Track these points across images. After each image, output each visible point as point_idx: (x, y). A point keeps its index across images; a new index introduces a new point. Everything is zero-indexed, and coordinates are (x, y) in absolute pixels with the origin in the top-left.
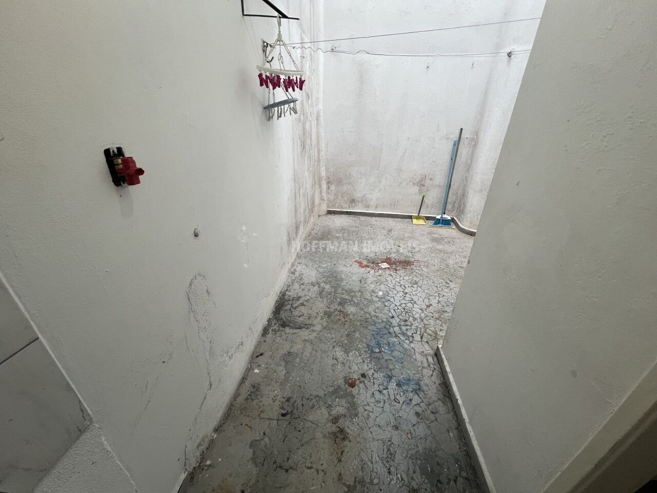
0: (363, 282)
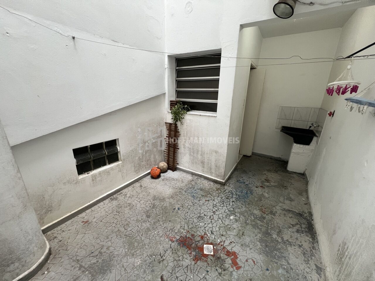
0: (241, 233)
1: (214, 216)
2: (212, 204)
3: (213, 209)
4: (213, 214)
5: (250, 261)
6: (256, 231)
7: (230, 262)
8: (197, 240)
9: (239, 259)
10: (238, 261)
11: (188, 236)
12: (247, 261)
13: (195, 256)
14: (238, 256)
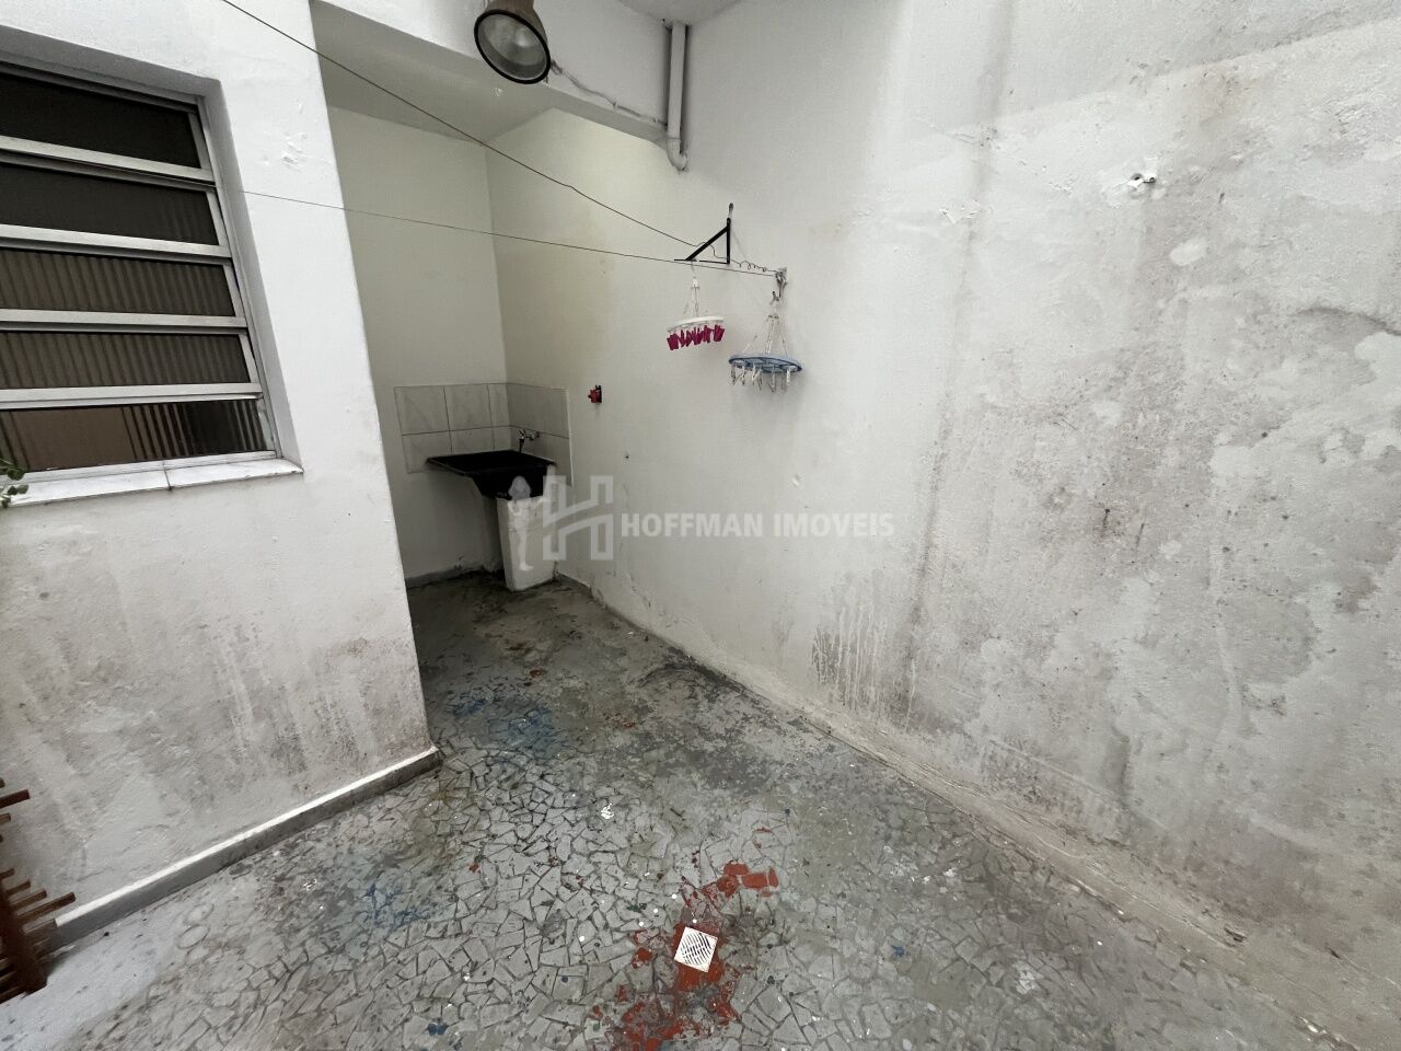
1: (569, 867)
2: (509, 851)
3: (536, 858)
4: (556, 871)
5: (761, 837)
6: (680, 775)
7: (752, 893)
8: (649, 983)
9: (750, 866)
10: (754, 870)
11: (617, 1020)
12: (759, 846)
13: (711, 1011)
14: (740, 862)
